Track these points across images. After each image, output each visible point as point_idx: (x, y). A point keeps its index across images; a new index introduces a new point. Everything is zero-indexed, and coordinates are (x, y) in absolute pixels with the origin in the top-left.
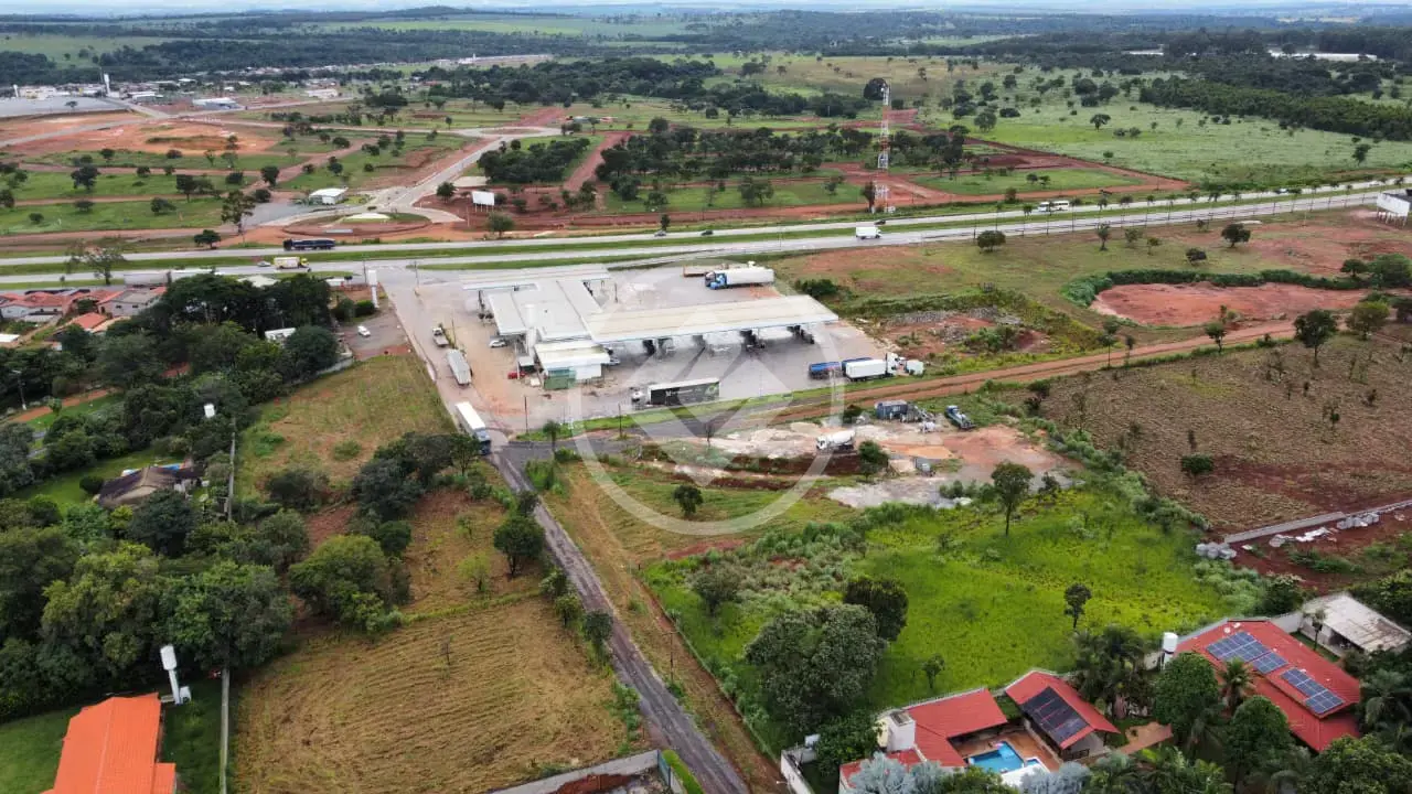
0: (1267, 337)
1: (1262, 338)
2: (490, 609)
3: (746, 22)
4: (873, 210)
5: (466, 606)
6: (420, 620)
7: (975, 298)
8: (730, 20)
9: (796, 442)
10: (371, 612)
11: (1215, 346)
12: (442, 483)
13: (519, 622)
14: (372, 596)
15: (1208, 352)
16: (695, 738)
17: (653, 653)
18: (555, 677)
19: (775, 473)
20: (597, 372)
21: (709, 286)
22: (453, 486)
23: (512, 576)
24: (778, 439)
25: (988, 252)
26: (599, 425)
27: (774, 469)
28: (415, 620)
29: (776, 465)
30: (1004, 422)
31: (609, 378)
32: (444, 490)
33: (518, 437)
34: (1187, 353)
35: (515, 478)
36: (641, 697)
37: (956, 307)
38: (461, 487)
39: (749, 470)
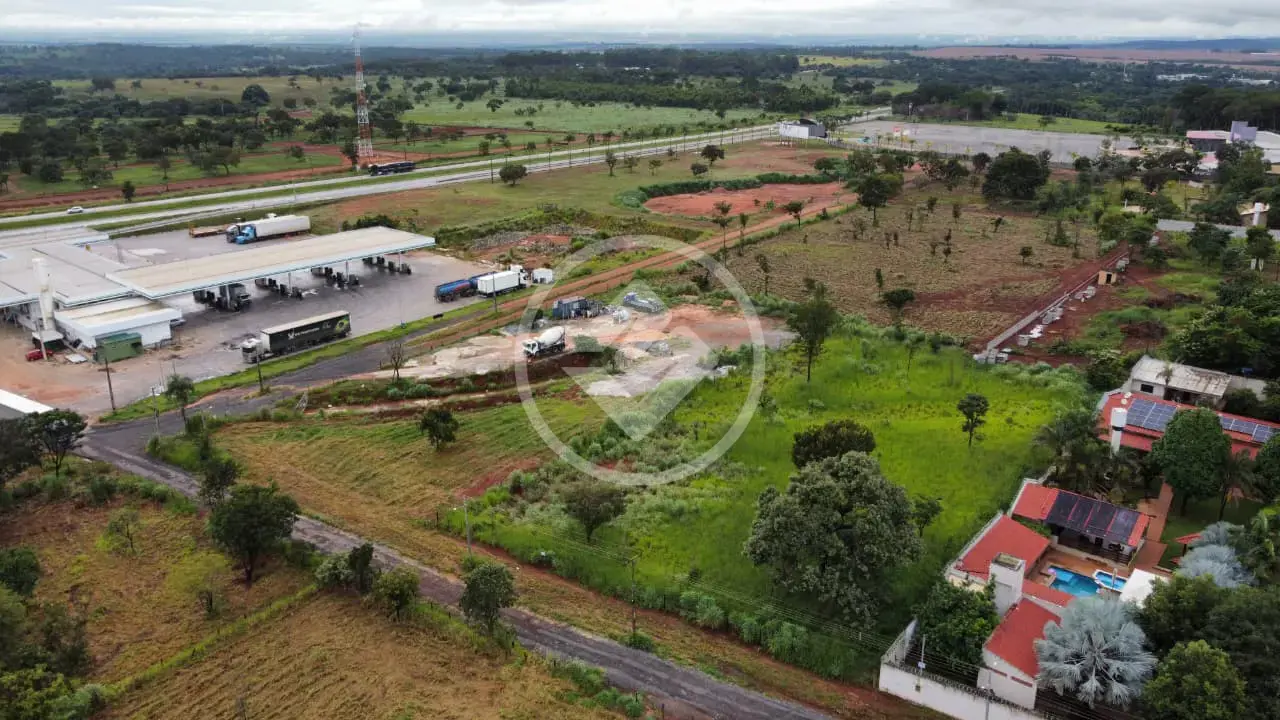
0: (824, 210)
1: (821, 212)
2: (251, 633)
3: (61, 54)
4: (358, 167)
5: (208, 640)
6: (138, 685)
7: (541, 218)
8: (40, 53)
9: (492, 355)
10: (54, 696)
11: (796, 222)
12: (17, 496)
13: (315, 636)
14: (39, 672)
15: (789, 228)
16: (727, 694)
17: (558, 611)
18: (449, 689)
19: (494, 389)
20: (166, 333)
21: (234, 241)
22: (45, 495)
23: (249, 580)
24: (468, 357)
25: (512, 186)
26: (217, 385)
27: (492, 385)
28: (130, 689)
29: (492, 380)
30: (685, 301)
31: (184, 338)
32: (30, 505)
33: (101, 420)
34: (776, 230)
35: (141, 465)
36: (602, 669)
37: (527, 228)
38: (58, 494)
39: (461, 392)
